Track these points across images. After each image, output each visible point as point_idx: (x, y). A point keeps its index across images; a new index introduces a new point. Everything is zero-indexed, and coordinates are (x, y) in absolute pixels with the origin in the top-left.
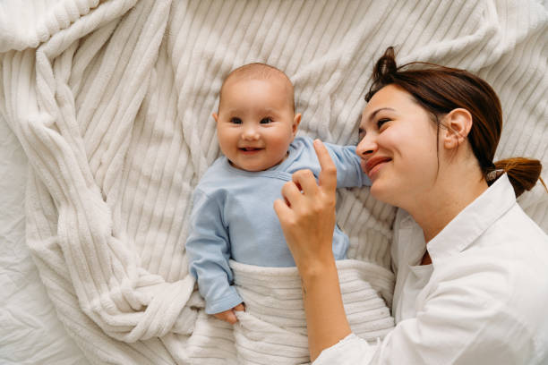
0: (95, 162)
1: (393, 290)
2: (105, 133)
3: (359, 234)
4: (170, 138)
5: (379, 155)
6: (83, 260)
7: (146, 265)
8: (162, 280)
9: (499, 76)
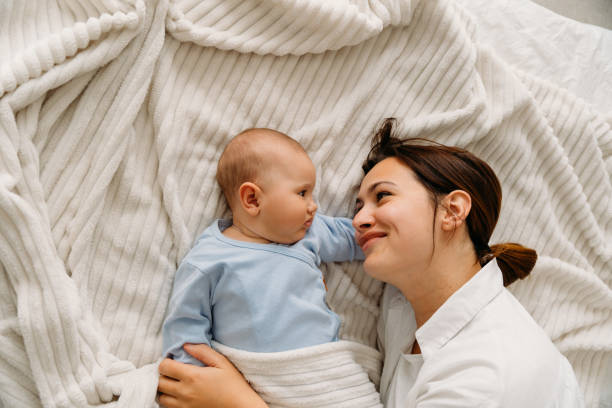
0: (59, 230)
1: (381, 371)
2: (72, 199)
3: (345, 312)
4: (147, 206)
5: (375, 229)
6: (49, 348)
7: (114, 350)
8: (133, 367)
9: (485, 149)
